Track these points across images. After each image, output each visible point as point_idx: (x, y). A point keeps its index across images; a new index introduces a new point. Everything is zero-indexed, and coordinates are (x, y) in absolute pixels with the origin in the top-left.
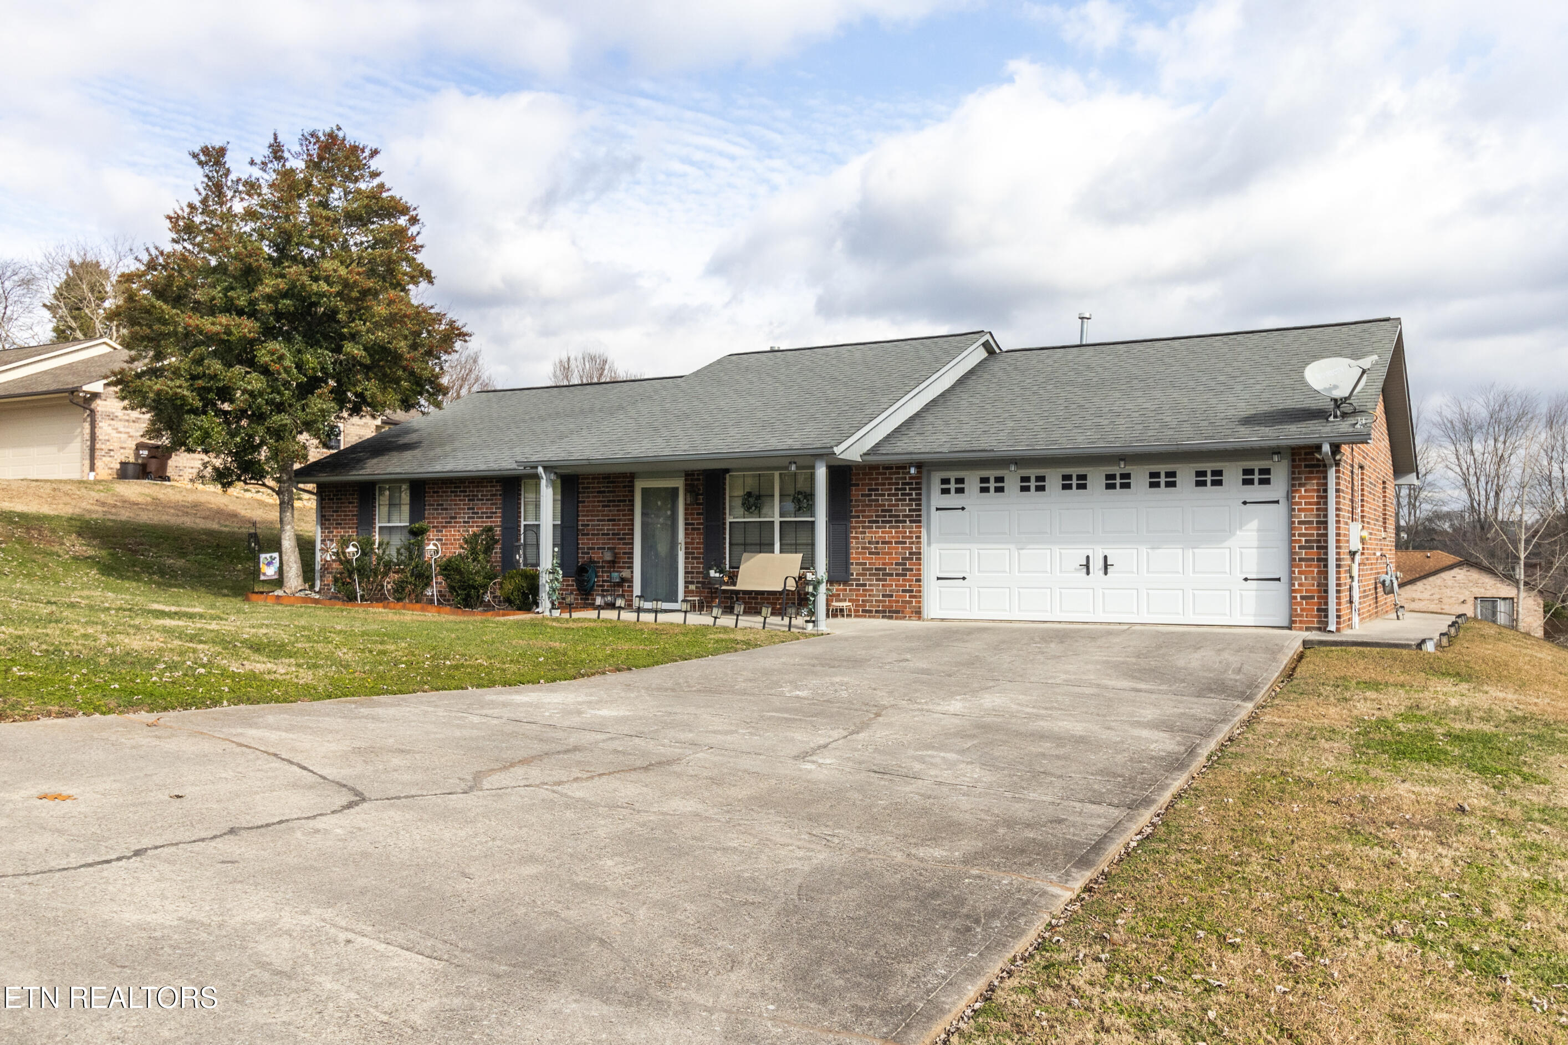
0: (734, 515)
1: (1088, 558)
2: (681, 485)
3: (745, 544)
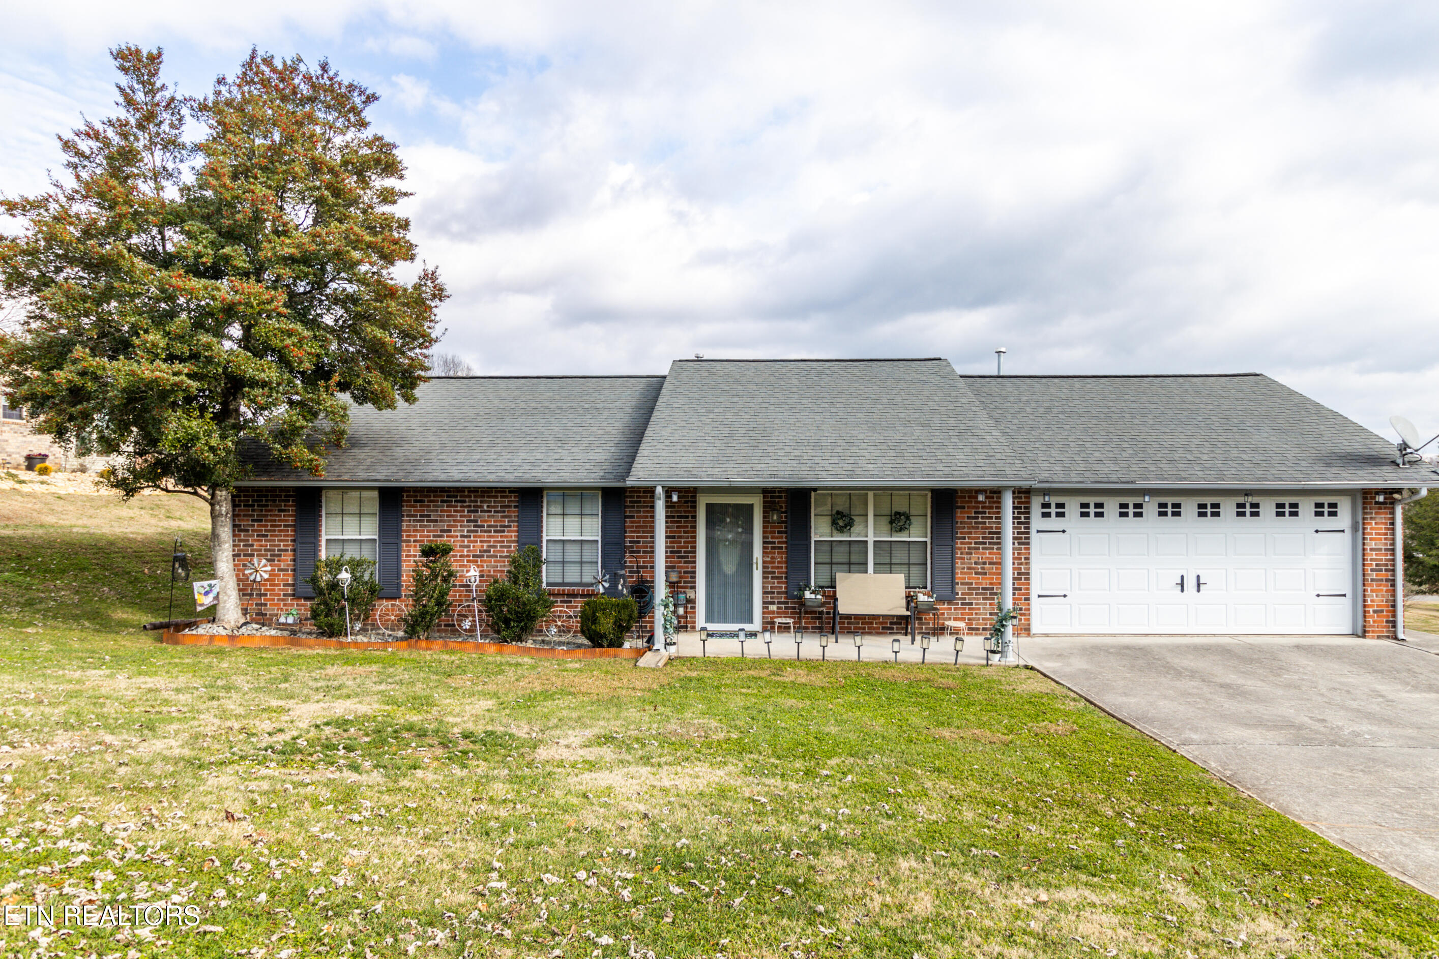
0: (821, 534)
1: (1182, 577)
2: (757, 502)
3: (831, 564)
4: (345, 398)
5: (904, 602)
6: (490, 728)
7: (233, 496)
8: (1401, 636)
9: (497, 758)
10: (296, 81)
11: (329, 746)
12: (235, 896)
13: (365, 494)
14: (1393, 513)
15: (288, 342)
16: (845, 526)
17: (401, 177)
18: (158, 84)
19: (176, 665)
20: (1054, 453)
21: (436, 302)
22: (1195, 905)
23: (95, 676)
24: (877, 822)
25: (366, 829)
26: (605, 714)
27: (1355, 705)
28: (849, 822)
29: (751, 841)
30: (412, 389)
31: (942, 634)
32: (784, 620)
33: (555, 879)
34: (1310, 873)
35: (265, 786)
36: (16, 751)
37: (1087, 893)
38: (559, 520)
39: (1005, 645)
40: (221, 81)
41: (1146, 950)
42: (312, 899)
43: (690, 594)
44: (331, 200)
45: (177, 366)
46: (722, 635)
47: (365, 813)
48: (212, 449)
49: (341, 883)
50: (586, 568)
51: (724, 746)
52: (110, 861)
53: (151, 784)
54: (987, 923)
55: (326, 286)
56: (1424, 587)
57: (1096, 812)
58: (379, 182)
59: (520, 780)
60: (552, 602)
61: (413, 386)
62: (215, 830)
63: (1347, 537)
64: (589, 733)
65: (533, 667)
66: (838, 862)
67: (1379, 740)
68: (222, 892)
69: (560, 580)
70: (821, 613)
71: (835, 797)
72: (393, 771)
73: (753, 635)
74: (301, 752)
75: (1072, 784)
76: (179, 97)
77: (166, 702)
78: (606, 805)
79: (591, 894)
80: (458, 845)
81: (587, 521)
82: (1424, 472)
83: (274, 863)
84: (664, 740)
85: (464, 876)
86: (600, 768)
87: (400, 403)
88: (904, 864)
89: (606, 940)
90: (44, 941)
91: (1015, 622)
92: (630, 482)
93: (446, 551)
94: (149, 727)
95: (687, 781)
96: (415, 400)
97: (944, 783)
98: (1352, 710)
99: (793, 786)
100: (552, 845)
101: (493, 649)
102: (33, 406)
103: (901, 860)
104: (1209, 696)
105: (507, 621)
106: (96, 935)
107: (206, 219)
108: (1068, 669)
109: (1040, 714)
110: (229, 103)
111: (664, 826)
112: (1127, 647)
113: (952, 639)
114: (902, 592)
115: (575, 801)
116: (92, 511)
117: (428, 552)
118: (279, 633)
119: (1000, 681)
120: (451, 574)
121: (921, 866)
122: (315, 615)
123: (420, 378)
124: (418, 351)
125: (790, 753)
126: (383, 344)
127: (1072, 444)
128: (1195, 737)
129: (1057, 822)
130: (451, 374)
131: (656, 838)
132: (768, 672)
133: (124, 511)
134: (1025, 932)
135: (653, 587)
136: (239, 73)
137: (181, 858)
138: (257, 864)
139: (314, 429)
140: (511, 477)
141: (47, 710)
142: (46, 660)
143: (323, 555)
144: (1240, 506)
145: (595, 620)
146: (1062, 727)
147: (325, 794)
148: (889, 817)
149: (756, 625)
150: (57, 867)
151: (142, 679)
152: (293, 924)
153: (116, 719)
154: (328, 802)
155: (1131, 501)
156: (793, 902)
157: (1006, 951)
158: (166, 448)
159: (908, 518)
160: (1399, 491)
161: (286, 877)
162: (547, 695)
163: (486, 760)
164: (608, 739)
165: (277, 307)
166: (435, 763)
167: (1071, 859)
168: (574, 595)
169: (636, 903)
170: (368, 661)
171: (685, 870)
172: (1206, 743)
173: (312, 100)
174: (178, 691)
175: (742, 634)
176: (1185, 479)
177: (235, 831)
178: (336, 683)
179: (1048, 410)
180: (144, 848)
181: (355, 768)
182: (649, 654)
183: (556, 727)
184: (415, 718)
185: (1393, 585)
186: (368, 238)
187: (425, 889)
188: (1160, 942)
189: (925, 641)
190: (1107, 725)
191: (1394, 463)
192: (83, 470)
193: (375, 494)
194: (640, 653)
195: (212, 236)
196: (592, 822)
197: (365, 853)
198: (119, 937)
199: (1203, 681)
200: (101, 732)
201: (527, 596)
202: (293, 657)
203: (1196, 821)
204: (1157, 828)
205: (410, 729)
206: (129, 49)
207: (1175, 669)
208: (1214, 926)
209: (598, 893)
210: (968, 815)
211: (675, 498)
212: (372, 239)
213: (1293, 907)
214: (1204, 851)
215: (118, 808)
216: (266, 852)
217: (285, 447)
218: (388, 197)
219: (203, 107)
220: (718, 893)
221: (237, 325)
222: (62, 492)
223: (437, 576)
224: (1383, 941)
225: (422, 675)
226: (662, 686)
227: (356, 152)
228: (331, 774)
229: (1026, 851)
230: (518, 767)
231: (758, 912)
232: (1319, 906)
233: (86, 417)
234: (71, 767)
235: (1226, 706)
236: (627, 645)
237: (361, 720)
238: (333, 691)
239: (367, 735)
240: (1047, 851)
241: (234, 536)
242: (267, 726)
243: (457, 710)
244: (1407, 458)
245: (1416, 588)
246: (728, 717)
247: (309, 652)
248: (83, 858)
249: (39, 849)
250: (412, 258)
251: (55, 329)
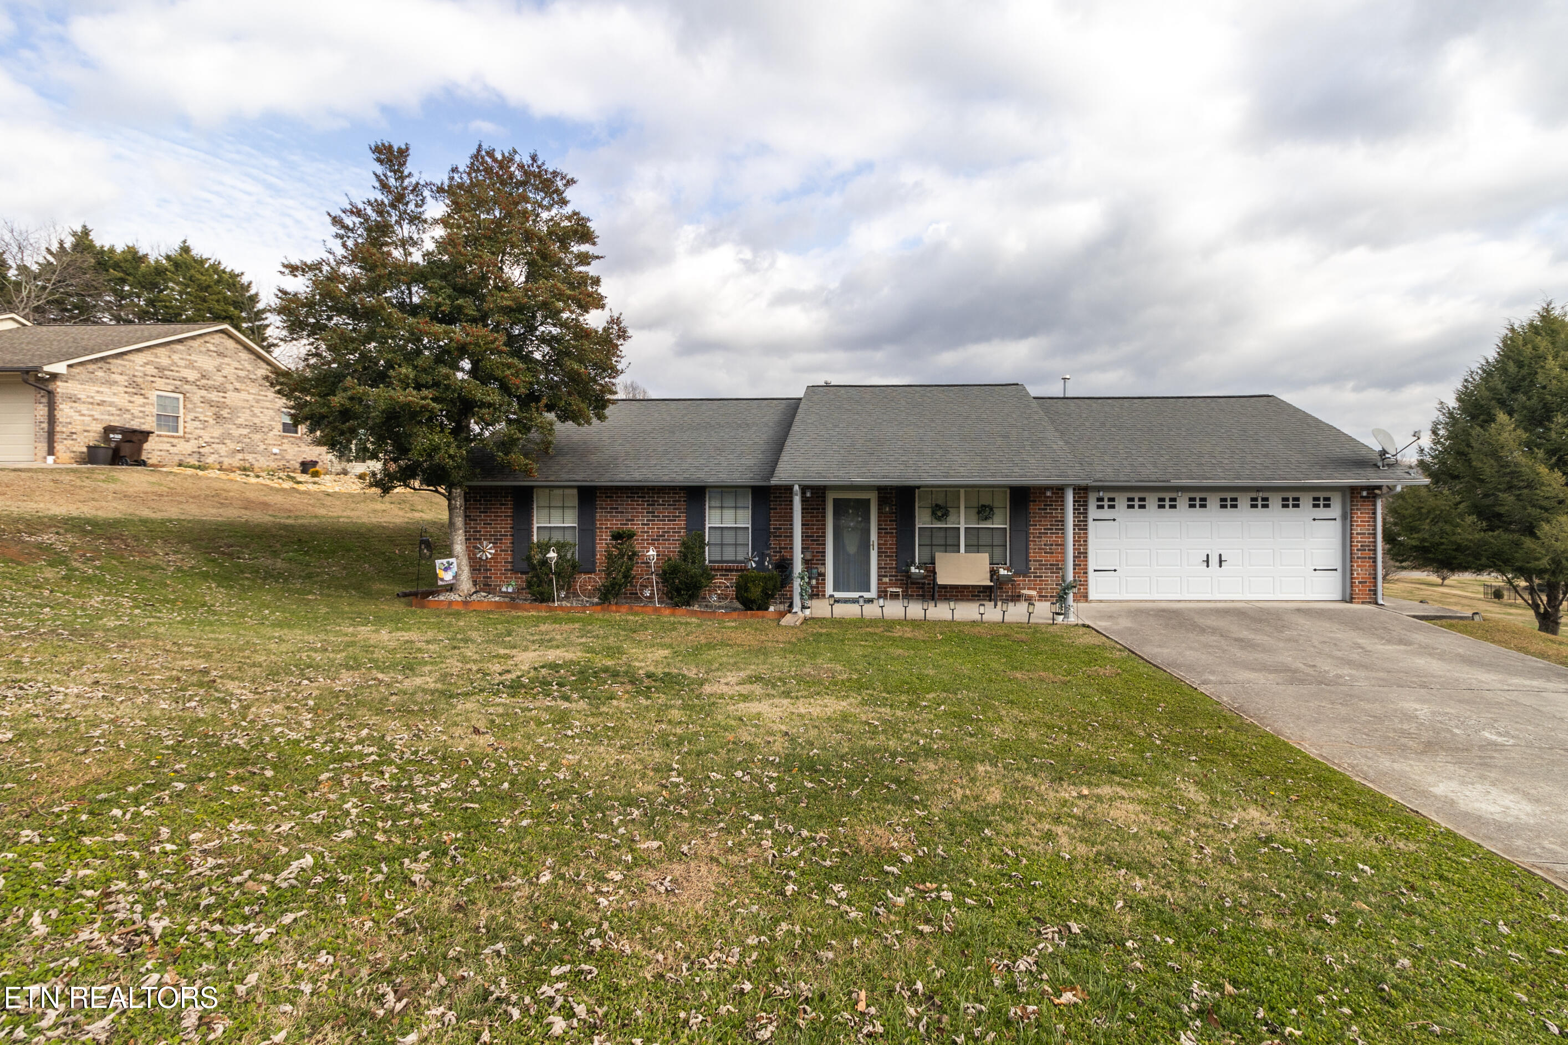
0: (923, 520)
1: (1208, 555)
2: (873, 497)
3: (932, 545)
4: (551, 416)
5: (989, 575)
6: (667, 670)
7: (465, 493)
8: (1380, 602)
9: (673, 692)
10: (512, 169)
11: (545, 683)
12: (485, 785)
13: (567, 491)
14: (1375, 505)
15: (508, 372)
16: (943, 516)
17: (594, 244)
18: (406, 173)
19: (425, 623)
20: (1106, 458)
21: (620, 342)
22: (1201, 799)
23: (365, 632)
24: (962, 739)
25: (577, 741)
26: (755, 660)
27: (1339, 654)
28: (941, 739)
29: (866, 751)
30: (604, 409)
31: (1019, 600)
32: (895, 590)
33: (719, 777)
34: (1292, 778)
35: (501, 710)
36: (313, 684)
37: (1119, 789)
38: (718, 512)
39: (1068, 608)
40: (455, 170)
41: (1159, 829)
42: (541, 787)
43: (821, 569)
44: (540, 262)
45: (425, 392)
46: (846, 601)
47: (575, 730)
48: (450, 456)
49: (562, 777)
50: (740, 549)
51: (847, 684)
52: (393, 761)
53: (416, 708)
54: (1041, 809)
55: (536, 329)
56: (1404, 564)
57: (1131, 733)
58: (576, 248)
59: (692, 708)
60: (714, 576)
61: (604, 407)
62: (466, 740)
63: (1338, 524)
64: (743, 674)
65: (699, 626)
66: (931, 766)
67: (1357, 681)
68: (476, 782)
69: (719, 559)
70: (924, 584)
71: (931, 721)
72: (597, 700)
73: (870, 601)
74: (524, 687)
75: (1114, 713)
76: (422, 182)
77: (419, 650)
78: (756, 726)
79: (746, 787)
80: (646, 752)
81: (740, 513)
82: (1399, 472)
83: (511, 763)
84: (800, 679)
85: (652, 774)
86: (752, 700)
87: (595, 421)
88: (981, 768)
89: (757, 817)
90: (354, 812)
91: (1075, 590)
92: (774, 481)
93: (631, 535)
94: (409, 668)
95: (818, 709)
96: (606, 418)
97: (1016, 712)
98: (1338, 658)
99: (899, 713)
100: (717, 753)
101: (668, 612)
102: (311, 424)
103: (979, 765)
104: (1226, 648)
105: (678, 590)
106: (389, 808)
107: (444, 277)
108: (1115, 627)
109: (1092, 661)
110: (460, 186)
111: (800, 741)
112: (1163, 610)
113: (1025, 604)
114: (987, 567)
115: (733, 723)
116: (353, 506)
117: (617, 536)
118: (502, 599)
119: (1062, 636)
120: (635, 554)
121: (994, 770)
122: (530, 585)
123: (609, 400)
124: (607, 379)
125: (898, 689)
126: (579, 374)
127: (1121, 451)
128: (1212, 678)
129: (1101, 741)
130: (631, 396)
131: (794, 749)
132: (882, 629)
133: (379, 506)
134: (1069, 816)
135: (792, 564)
136: (468, 163)
137: (444, 759)
138: (499, 764)
139: (528, 441)
140: (681, 478)
141: (331, 655)
142: (325, 619)
143: (535, 540)
144: (1253, 499)
145: (747, 590)
146: (1109, 670)
147: (545, 716)
148: (971, 735)
149: (873, 594)
150: (357, 763)
151: (399, 634)
152: (529, 803)
153: (384, 663)
154: (548, 722)
155: (1167, 496)
156: (897, 794)
157: (1053, 828)
158: (414, 455)
159: (991, 509)
160: (1379, 488)
161: (521, 773)
162: (711, 646)
163: (664, 693)
164: (758, 679)
165: (498, 346)
166: (627, 696)
167: (1109, 767)
168: (730, 570)
169: (779, 794)
170: (572, 620)
171: (816, 771)
172: (1221, 683)
173: (523, 183)
174: (428, 642)
175: (861, 600)
176: (1210, 479)
177: (481, 741)
178: (547, 637)
179: (1103, 424)
180: (416, 753)
181: (566, 698)
182: (789, 615)
183: (718, 670)
184: (610, 663)
185: (1375, 562)
186: (568, 292)
187: (623, 782)
188: (1171, 824)
189: (1005, 606)
190: (1143, 669)
191: (1376, 466)
192: (345, 473)
193: (575, 491)
194: (782, 615)
195: (449, 291)
196: (746, 737)
197: (577, 757)
198: (406, 809)
199: (1222, 636)
200: (374, 672)
201: (695, 570)
202: (514, 617)
203: (1208, 740)
204: (1178, 745)
205: (606, 670)
206: (383, 145)
207: (1199, 627)
208: (1213, 814)
209: (751, 787)
210: (1033, 735)
211: (808, 495)
212: (572, 293)
213: (1276, 801)
214: (1212, 761)
215: (392, 724)
216: (505, 755)
217: (506, 454)
218: (584, 259)
219: (440, 190)
220: (840, 786)
221: (467, 360)
222: (331, 490)
223: (623, 556)
224: (1342, 825)
225: (613, 631)
226: (799, 640)
227: (559, 224)
228: (548, 702)
229: (1074, 760)
230: (690, 699)
231: (870, 800)
232: (1296, 801)
233: (353, 431)
234: (356, 696)
235: (1239, 655)
236: (772, 609)
237: (568, 664)
238: (547, 643)
239: (574, 675)
240: (1091, 760)
241: (466, 524)
242: (497, 668)
243: (641, 657)
244: (1386, 462)
245: (1397, 564)
246: (850, 664)
247: (526, 614)
248: (374, 757)
249: (341, 751)
250: (603, 307)
251: (329, 363)
